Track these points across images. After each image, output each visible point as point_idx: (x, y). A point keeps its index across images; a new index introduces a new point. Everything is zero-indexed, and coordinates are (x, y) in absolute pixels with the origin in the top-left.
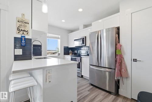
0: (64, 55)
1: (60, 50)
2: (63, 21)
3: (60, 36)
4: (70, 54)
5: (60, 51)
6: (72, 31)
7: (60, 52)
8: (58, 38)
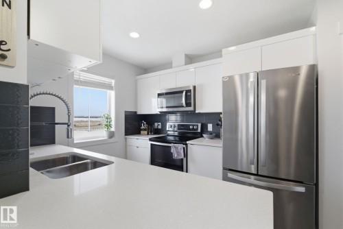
0: (126, 135)
1: (113, 123)
2: (135, 35)
3: (113, 82)
4: (142, 132)
5: (113, 126)
6: (144, 69)
7: (113, 129)
8: (109, 87)
